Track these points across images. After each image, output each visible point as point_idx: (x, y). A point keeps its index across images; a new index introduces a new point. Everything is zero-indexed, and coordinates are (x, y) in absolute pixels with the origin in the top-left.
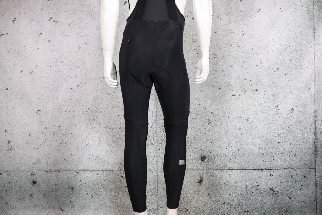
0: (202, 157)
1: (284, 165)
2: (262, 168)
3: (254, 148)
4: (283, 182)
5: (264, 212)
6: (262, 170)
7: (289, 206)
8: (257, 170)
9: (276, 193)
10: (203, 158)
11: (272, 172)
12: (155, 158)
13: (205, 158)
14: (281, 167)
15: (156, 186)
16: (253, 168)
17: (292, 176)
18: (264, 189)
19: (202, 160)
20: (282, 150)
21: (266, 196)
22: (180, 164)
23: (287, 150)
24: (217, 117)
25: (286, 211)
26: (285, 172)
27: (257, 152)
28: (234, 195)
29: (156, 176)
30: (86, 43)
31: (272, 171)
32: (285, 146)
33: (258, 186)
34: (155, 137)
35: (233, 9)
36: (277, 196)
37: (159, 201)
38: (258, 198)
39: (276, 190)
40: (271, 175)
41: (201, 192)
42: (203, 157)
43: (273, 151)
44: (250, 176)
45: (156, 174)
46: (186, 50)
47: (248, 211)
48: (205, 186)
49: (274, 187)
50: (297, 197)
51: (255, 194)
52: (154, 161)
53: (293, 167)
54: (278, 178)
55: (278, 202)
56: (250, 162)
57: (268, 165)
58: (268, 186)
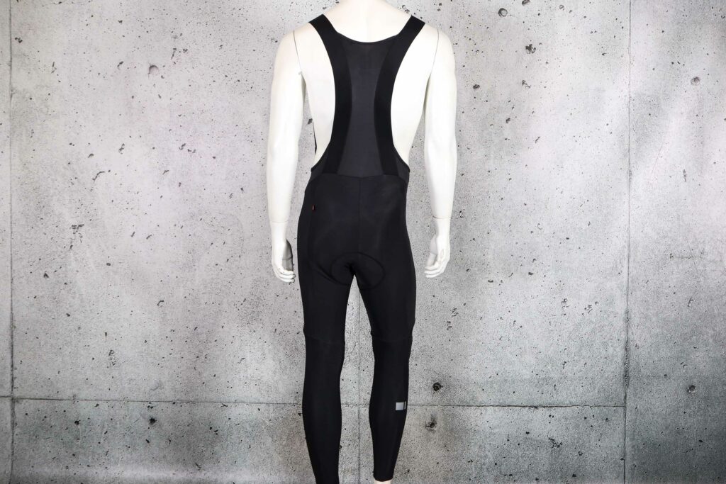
0: (435, 384)
1: (573, 400)
2: (536, 404)
3: (524, 371)
4: (570, 428)
5: (537, 476)
6: (536, 407)
7: (579, 466)
8: (526, 406)
9: (558, 446)
10: (437, 387)
11: (552, 412)
12: (356, 385)
13: (441, 386)
14: (568, 402)
15: (357, 431)
16: (520, 404)
17: (585, 418)
18: (538, 438)
19: (436, 390)
20: (570, 375)
21: (542, 450)
22: (397, 409)
23: (579, 374)
24: (462, 318)
25: (574, 476)
26: (573, 412)
27: (527, 377)
28: (488, 447)
29: (357, 414)
30: (242, 189)
31: (552, 409)
32: (575, 369)
33: (528, 433)
34: (357, 350)
35: (493, 135)
36: (560, 451)
37: (361, 455)
38: (528, 453)
39: (558, 440)
40: (550, 416)
41: (432, 442)
42: (437, 384)
43: (555, 375)
44: (515, 417)
45: (356, 410)
46: (412, 203)
47: (511, 475)
48: (439, 432)
49: (555, 435)
50: (593, 453)
51: (522, 446)
52: (354, 390)
53: (587, 404)
54: (563, 420)
55: (560, 461)
56: (516, 393)
57: (546, 399)
58: (545, 434)
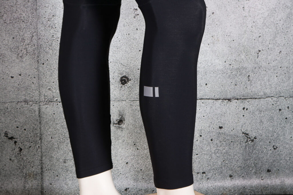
0: (122, 77)
1: (268, 91)
2: (229, 97)
3: (217, 61)
4: (265, 120)
5: (230, 173)
6: (229, 100)
7: (274, 161)
8: (220, 99)
9: (252, 141)
10: (124, 80)
11: (246, 104)
12: (35, 81)
13: (128, 80)
14: (262, 94)
15: (38, 131)
16: (213, 97)
17: (280, 110)
18: (232, 133)
19: (123, 84)
20: (264, 64)
21: (235, 146)
23: (274, 64)
25: (269, 171)
26: (268, 103)
27: (221, 67)
29: (37, 113)
31: (246, 101)
32: (270, 57)
33: (221, 128)
34: (35, 41)
36: (253, 146)
37: (44, 158)
38: (221, 148)
39: (252, 135)
40: (244, 109)
41: (120, 141)
42: (125, 77)
43: (249, 66)
44: (208, 111)
45: (37, 109)
47: (204, 173)
48: (128, 129)
49: (249, 129)
50: (287, 146)
51: (215, 141)
52: (33, 86)
53: (282, 95)
54: (257, 113)
55: (255, 156)
56: (208, 85)
57: (240, 91)
58: (239, 128)
